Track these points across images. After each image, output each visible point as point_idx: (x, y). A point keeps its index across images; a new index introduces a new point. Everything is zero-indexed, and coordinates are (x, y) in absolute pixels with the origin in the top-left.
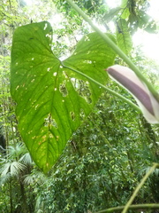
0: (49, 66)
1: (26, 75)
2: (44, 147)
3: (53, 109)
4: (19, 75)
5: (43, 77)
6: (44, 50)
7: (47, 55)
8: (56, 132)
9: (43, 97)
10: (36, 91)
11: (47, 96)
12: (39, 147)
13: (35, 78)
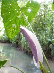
0: (16, 8)
1: (7, 10)
2: (11, 32)
3: (15, 22)
4: (5, 10)
5: (14, 12)
6: (15, 2)
7: (15, 5)
8: (15, 29)
9: (13, 18)
10: (11, 16)
11: (14, 18)
12: (10, 32)
13: (11, 12)
